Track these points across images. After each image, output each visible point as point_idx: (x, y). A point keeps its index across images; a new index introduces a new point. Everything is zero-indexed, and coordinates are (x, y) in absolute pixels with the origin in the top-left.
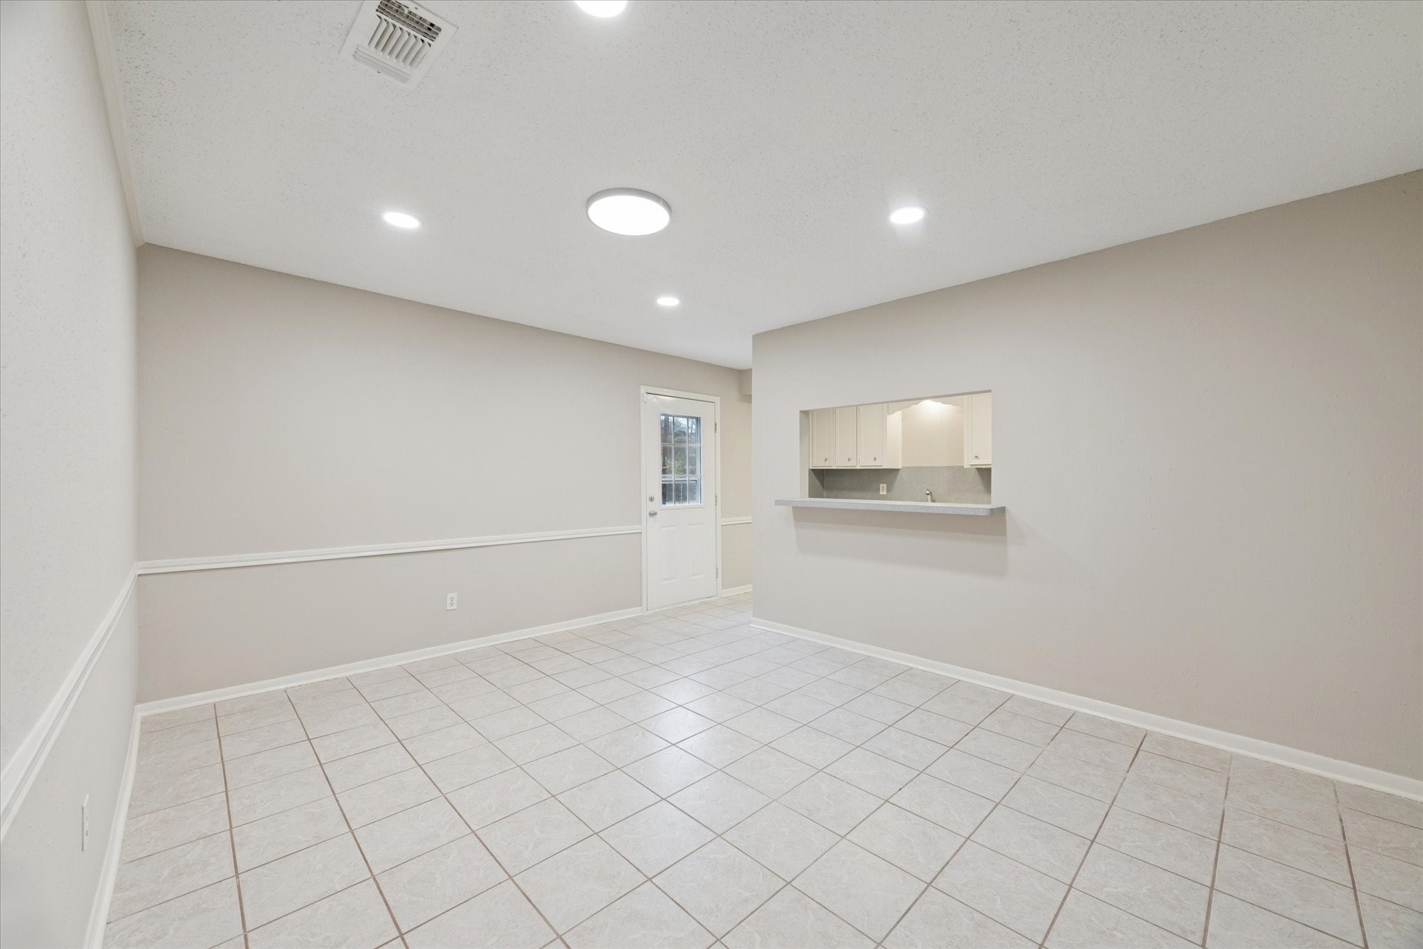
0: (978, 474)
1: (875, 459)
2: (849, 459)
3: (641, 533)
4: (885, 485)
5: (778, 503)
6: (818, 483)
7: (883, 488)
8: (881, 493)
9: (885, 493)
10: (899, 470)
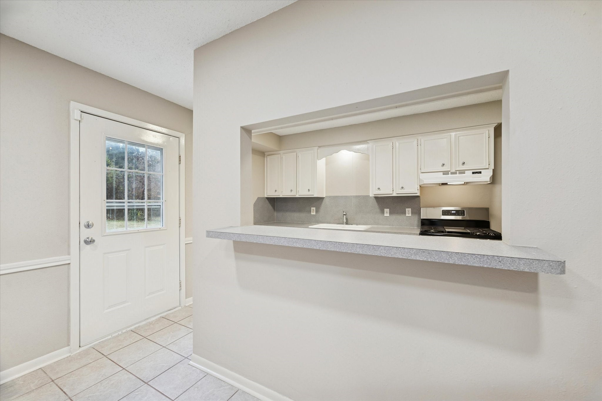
0: (375, 201)
1: (309, 190)
2: (291, 191)
3: (69, 264)
4: (314, 208)
5: (210, 234)
6: (270, 207)
7: (313, 210)
8: (312, 213)
9: (314, 213)
10: (324, 198)
